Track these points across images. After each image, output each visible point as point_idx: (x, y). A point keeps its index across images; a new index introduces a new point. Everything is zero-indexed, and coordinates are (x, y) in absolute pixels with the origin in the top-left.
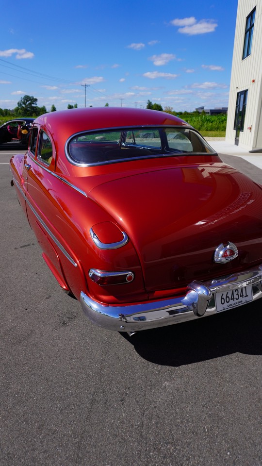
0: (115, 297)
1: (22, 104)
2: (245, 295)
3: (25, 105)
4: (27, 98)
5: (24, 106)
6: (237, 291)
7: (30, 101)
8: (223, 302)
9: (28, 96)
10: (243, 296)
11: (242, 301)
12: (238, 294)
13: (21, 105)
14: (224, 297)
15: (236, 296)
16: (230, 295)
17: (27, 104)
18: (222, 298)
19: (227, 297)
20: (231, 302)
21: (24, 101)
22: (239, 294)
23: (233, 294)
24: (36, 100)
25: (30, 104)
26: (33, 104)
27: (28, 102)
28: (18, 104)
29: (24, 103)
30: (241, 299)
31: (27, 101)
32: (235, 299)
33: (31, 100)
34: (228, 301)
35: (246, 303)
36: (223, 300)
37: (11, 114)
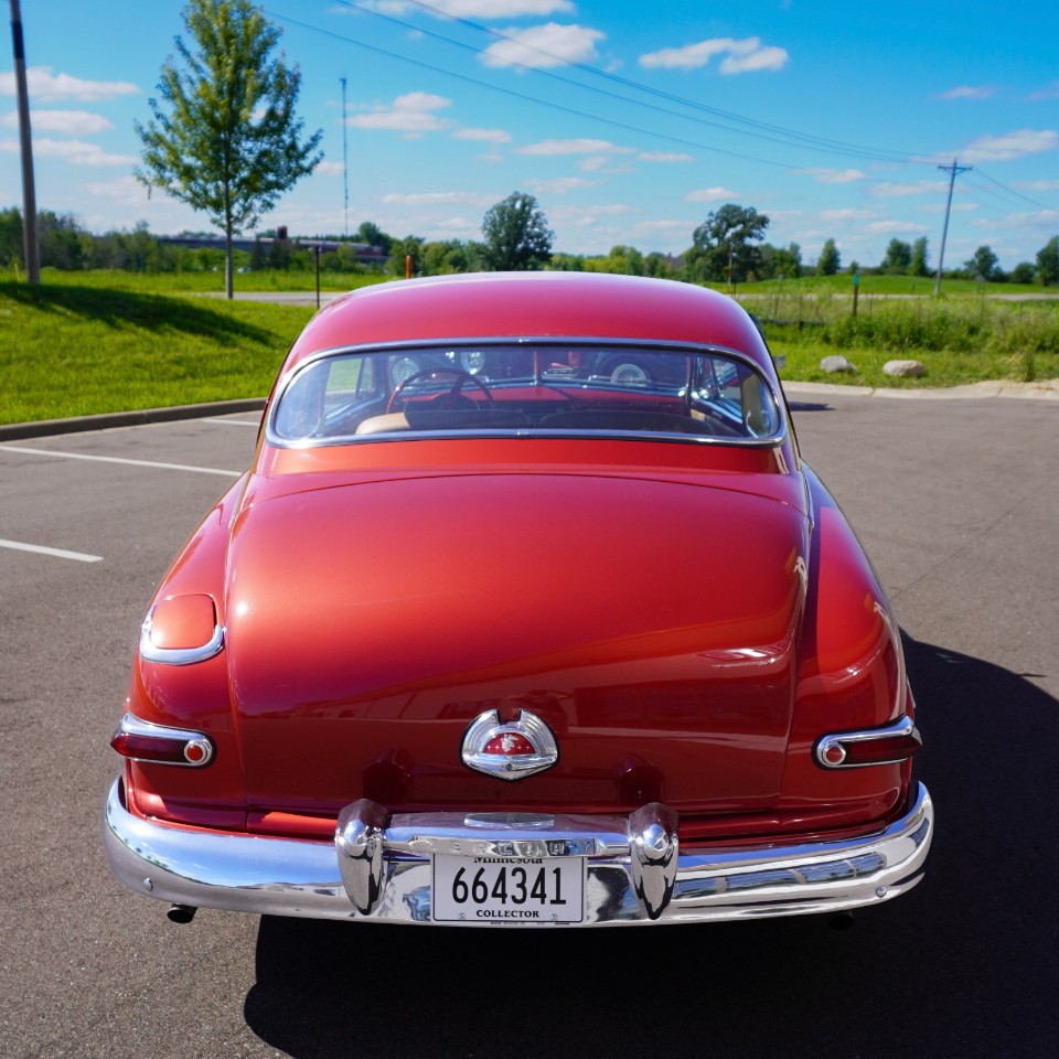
0: (164, 801)
1: (709, 235)
2: (551, 893)
3: (721, 239)
4: (730, 216)
5: (715, 242)
6: (519, 874)
7: (739, 227)
8: (460, 896)
9: (736, 209)
10: (543, 896)
11: (536, 914)
12: (522, 886)
13: (704, 238)
14: (468, 879)
15: (512, 889)
16: (490, 879)
17: (729, 235)
18: (457, 882)
19: (477, 883)
20: (493, 904)
21: (719, 227)
22: (529, 886)
23: (502, 877)
24: (763, 221)
25: (740, 236)
26: (751, 235)
27: (732, 231)
28: (696, 234)
29: (717, 233)
30: (532, 904)
31: (730, 226)
32: (509, 899)
33: (743, 222)
34: (480, 895)
35: (552, 925)
36: (460, 889)
37: (668, 270)
